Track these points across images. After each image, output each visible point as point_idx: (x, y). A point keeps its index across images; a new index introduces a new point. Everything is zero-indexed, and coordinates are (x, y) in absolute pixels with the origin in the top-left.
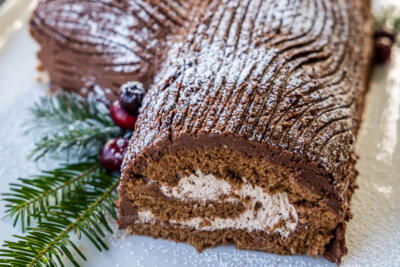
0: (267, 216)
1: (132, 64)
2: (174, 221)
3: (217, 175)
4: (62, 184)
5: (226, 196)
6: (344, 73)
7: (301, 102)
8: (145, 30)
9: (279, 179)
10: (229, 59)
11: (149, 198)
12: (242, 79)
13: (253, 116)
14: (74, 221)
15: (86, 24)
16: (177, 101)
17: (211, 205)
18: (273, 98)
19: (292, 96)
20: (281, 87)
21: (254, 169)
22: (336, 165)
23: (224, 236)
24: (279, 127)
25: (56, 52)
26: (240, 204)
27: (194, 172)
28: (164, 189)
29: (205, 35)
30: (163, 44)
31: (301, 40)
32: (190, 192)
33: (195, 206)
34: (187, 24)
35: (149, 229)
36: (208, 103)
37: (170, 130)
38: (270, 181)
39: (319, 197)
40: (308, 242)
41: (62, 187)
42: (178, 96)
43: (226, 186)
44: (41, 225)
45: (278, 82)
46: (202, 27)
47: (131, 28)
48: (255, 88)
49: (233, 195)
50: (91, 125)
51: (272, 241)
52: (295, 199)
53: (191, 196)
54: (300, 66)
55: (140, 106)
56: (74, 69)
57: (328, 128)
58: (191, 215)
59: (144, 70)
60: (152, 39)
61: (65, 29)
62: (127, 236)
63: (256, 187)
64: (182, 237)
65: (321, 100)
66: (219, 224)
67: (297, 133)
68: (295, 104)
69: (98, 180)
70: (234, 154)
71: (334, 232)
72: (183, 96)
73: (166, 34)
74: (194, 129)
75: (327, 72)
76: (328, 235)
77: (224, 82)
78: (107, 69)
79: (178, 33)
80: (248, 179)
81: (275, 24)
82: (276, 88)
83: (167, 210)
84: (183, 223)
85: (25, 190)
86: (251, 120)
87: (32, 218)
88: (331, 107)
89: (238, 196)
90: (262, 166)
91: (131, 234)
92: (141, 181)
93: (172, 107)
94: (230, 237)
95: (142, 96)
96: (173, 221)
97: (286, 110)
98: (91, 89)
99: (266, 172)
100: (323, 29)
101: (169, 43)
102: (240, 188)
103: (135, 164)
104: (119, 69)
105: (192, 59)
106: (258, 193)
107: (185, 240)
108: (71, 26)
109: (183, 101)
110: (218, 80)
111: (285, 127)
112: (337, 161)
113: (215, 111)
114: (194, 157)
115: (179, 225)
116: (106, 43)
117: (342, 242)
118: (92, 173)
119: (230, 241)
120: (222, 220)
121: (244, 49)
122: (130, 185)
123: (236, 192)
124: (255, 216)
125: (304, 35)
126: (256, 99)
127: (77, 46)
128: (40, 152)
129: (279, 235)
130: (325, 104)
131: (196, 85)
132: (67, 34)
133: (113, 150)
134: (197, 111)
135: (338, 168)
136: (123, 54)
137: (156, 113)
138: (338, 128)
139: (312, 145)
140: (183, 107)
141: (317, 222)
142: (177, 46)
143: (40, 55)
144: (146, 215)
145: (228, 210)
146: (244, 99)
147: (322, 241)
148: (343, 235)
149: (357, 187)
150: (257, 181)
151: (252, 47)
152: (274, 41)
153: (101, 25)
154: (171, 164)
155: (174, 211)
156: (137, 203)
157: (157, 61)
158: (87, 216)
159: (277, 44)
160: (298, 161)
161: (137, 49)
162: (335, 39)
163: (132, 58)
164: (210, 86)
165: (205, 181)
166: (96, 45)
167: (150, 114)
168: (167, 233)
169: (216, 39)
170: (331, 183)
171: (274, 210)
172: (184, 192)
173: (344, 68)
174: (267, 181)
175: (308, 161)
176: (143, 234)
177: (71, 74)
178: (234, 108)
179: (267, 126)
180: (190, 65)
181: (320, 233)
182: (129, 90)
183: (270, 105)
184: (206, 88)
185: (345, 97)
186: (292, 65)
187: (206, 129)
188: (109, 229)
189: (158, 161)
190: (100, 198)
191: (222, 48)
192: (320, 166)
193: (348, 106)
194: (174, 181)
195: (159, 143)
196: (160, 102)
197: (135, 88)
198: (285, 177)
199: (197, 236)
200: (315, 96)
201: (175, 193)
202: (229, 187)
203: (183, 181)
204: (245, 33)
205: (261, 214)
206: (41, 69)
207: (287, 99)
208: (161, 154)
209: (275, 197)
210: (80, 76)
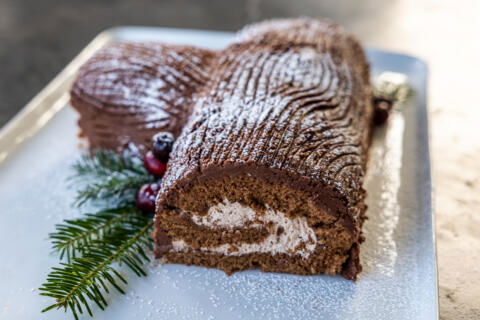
0: (289, 240)
1: (163, 120)
2: (206, 249)
3: (242, 202)
4: (103, 224)
5: (251, 222)
6: (351, 120)
7: (314, 138)
8: (173, 91)
9: (299, 204)
10: (248, 106)
11: (182, 227)
12: (261, 119)
13: (273, 148)
14: (114, 253)
15: (120, 90)
16: (203, 140)
17: (238, 231)
18: (290, 134)
19: (307, 133)
20: (296, 125)
21: (275, 195)
22: (350, 190)
23: (250, 260)
24: (296, 157)
25: (94, 118)
26: (264, 229)
27: (221, 201)
28: (195, 218)
29: (226, 89)
30: (189, 100)
31: (312, 92)
32: (218, 220)
33: (224, 233)
34: (209, 83)
35: (182, 257)
36: (232, 140)
37: (199, 163)
38: (291, 206)
39: (335, 219)
40: (326, 263)
41: (103, 227)
42: (205, 136)
43: (250, 213)
44: (85, 256)
45: (293, 122)
46: (223, 84)
47: (160, 90)
48: (273, 126)
49: (257, 221)
50: (126, 175)
51: (294, 263)
52: (313, 222)
53: (219, 223)
54: (312, 111)
55: (170, 151)
56: (110, 131)
57: (340, 160)
58: (220, 242)
59: (173, 124)
60: (178, 97)
61: (102, 96)
62: (163, 265)
63: (278, 212)
64: (213, 263)
65: (332, 137)
66: (246, 249)
67: (312, 162)
68: (309, 139)
69: (135, 220)
70: (257, 181)
71: (349, 252)
72: (209, 135)
73: (191, 93)
74: (220, 160)
75: (335, 117)
76: (344, 254)
77: (245, 124)
78: (140, 127)
79: (202, 90)
80: (270, 205)
81: (288, 79)
82: (292, 126)
83: (199, 238)
84: (213, 250)
85: (71, 229)
86: (271, 151)
87: (77, 251)
88: (341, 144)
89: (262, 222)
90: (283, 192)
91: (167, 262)
92: (174, 212)
93: (200, 145)
94: (256, 260)
95: (172, 143)
96: (204, 249)
97: (302, 144)
98: (126, 146)
99: (287, 197)
100: (330, 84)
101: (195, 99)
102: (263, 214)
103: (168, 196)
104: (150, 126)
105: (216, 107)
106: (279, 218)
107: (215, 266)
108: (107, 93)
109: (209, 139)
110: (240, 122)
111: (302, 157)
112: (350, 187)
113: (239, 145)
114: (221, 186)
115: (209, 252)
116: (138, 104)
117: (357, 260)
118: (129, 215)
119: (256, 265)
120: (248, 246)
121: (262, 97)
122: (164, 216)
123: (260, 218)
124: (278, 240)
125: (314, 88)
126: (275, 135)
127: (112, 110)
128: (83, 199)
129: (300, 257)
130: (336, 140)
131: (220, 126)
132: (104, 100)
133: (148, 194)
134: (222, 146)
135: (351, 192)
136: (154, 113)
137: (185, 151)
138: (349, 160)
139: (327, 171)
140: (210, 145)
141: (333, 242)
142: (201, 101)
143: (80, 123)
144: (179, 244)
145: (253, 235)
146: (264, 134)
147: (339, 260)
148: (357, 255)
149: (367, 218)
150: (279, 206)
151: (269, 96)
152: (287, 92)
153: (134, 89)
154: (201, 194)
155: (205, 239)
156: (171, 233)
157: (184, 115)
158: (126, 248)
159: (290, 94)
160: (315, 185)
161: (166, 107)
162: (341, 93)
163: (161, 114)
164: (233, 127)
165: (231, 208)
166: (129, 107)
167: (180, 154)
168: (199, 260)
169: (236, 91)
170: (345, 205)
171: (294, 234)
172: (213, 220)
173: (350, 115)
174: (287, 206)
175: (324, 185)
176: (177, 262)
177: (108, 135)
178: (255, 143)
179: (286, 156)
180: (214, 112)
181: (337, 253)
182: (161, 139)
183: (287, 140)
184: (229, 128)
185: (353, 138)
186: (305, 110)
187: (232, 160)
188: (146, 258)
189: (189, 191)
190: (137, 234)
191: (242, 98)
192: (335, 189)
193: (356, 146)
194: (204, 210)
195: (189, 175)
196: (189, 141)
197: (165, 137)
198: (304, 202)
199: (226, 261)
200: (327, 133)
201: (205, 222)
202: (254, 213)
203: (212, 210)
204: (262, 85)
205: (284, 238)
206: (81, 135)
207: (303, 136)
208: (191, 185)
209: (295, 221)
210: (116, 137)
